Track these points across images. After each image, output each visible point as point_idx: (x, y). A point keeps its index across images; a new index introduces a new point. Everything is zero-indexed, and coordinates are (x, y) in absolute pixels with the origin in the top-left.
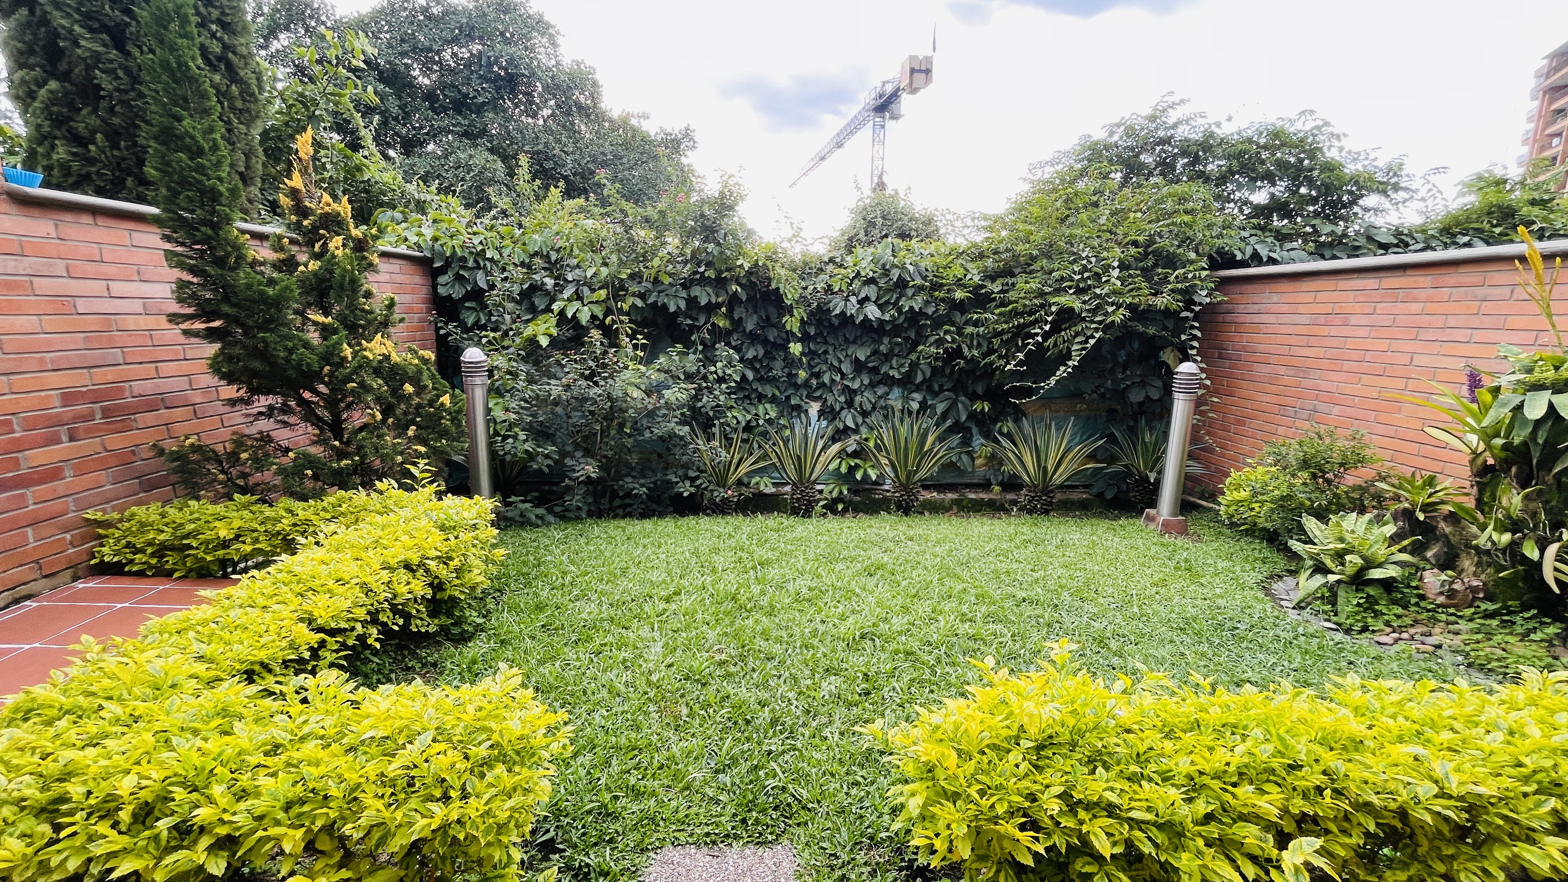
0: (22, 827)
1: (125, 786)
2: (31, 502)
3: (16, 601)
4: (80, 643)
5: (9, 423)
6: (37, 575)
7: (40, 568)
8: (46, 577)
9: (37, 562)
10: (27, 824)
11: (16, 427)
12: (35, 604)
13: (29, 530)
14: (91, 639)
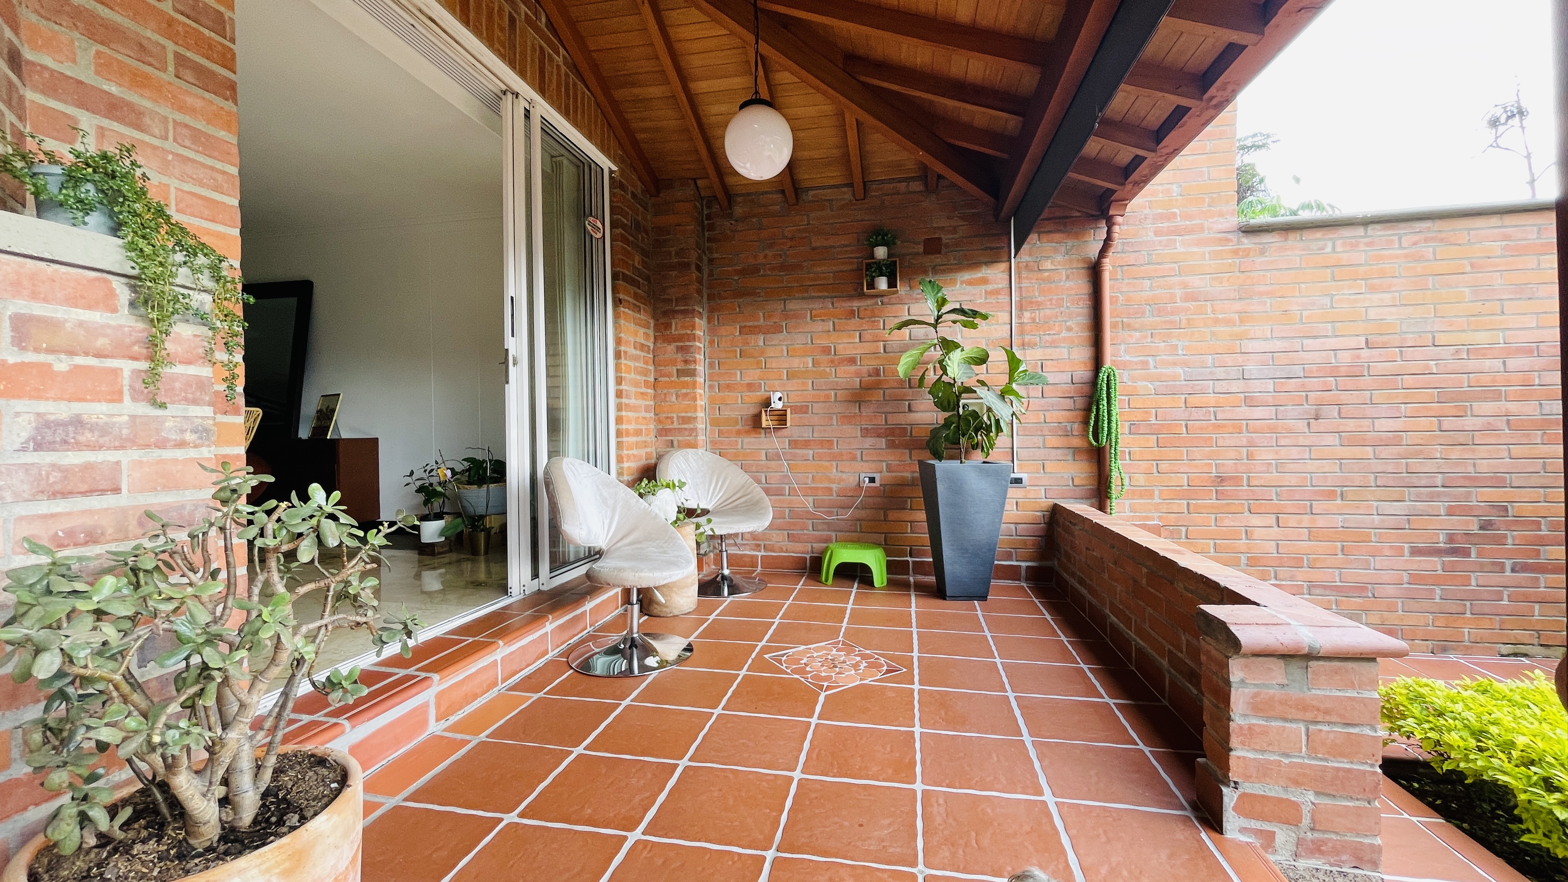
0: (1462, 733)
1: (1521, 741)
2: (1543, 585)
3: (1516, 655)
4: (1533, 673)
5: (1539, 523)
6: (1536, 641)
7: (1539, 638)
8: (1541, 645)
9: (1537, 631)
10: (1466, 734)
11: (1543, 527)
12: (1528, 662)
13: (1537, 606)
14: (1541, 674)
